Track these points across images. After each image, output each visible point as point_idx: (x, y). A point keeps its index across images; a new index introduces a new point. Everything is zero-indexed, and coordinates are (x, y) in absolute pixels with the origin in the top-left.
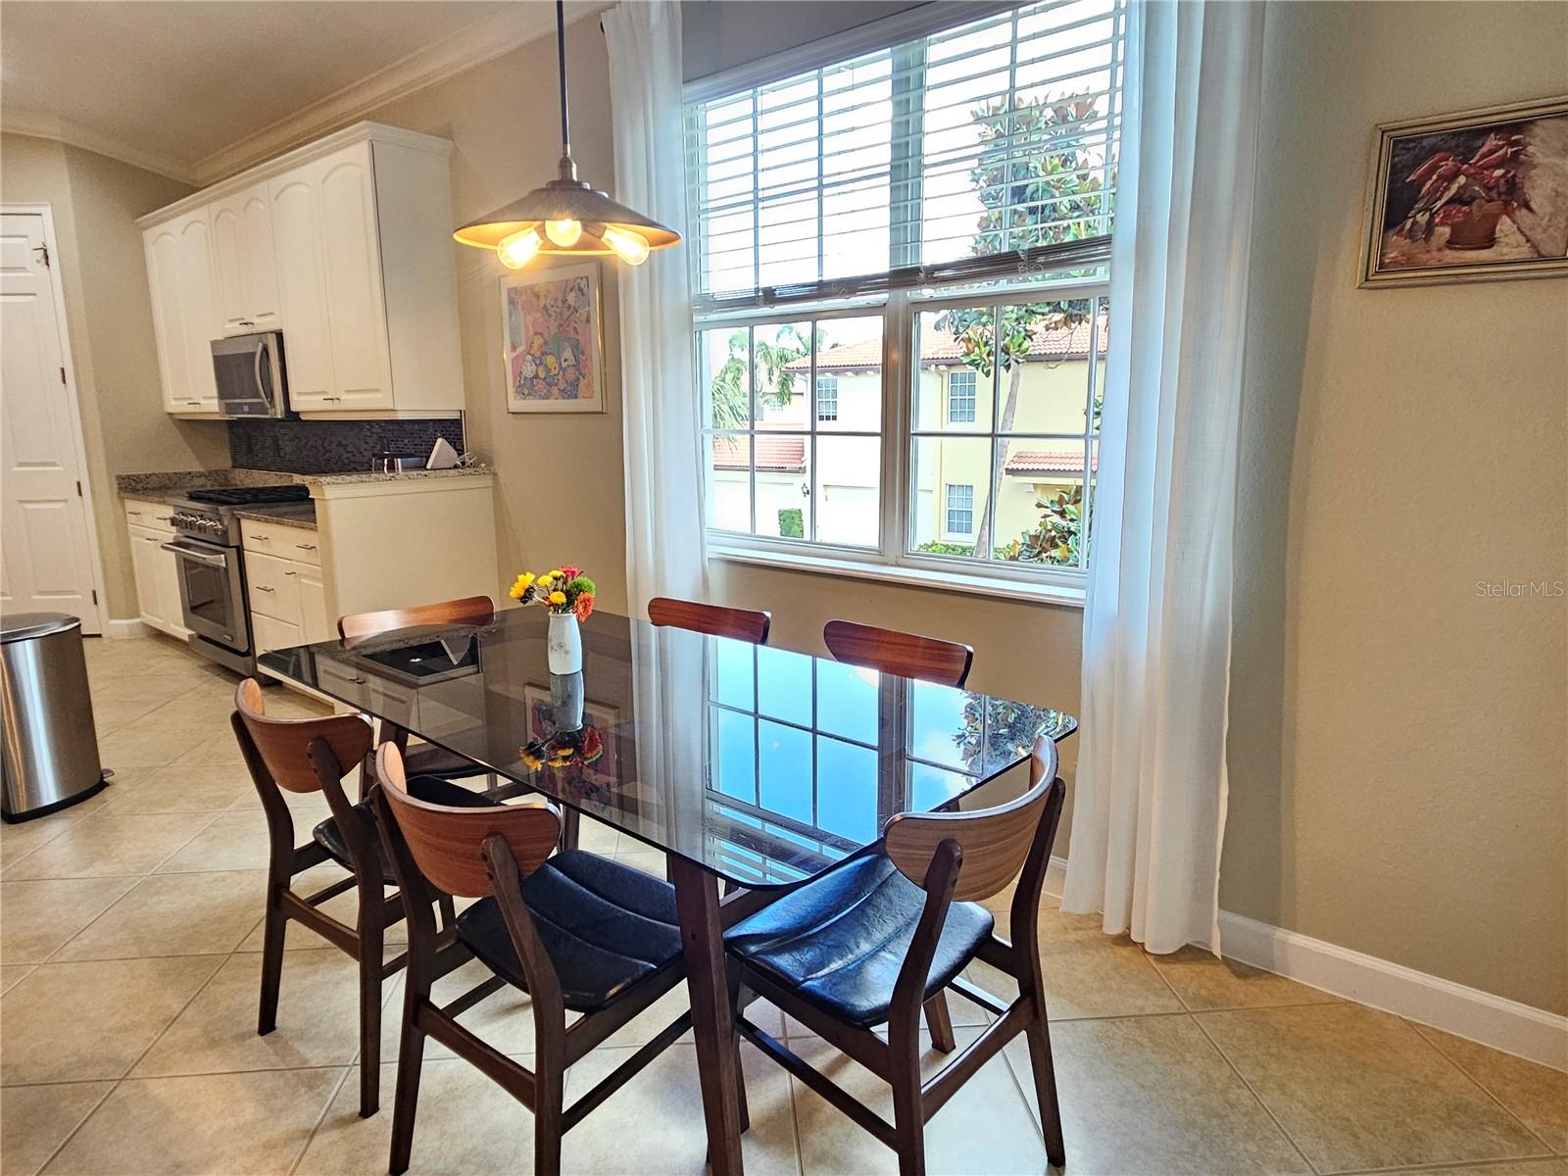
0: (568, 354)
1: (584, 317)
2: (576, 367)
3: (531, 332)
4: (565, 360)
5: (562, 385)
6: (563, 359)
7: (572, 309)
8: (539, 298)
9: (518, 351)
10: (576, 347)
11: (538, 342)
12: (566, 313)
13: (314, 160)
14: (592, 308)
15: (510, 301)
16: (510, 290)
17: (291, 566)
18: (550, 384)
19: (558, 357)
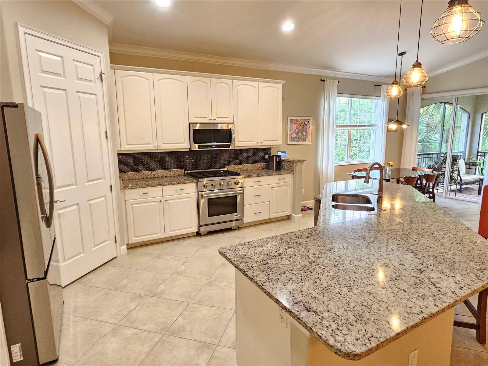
0: (304, 133)
1: (309, 127)
2: (306, 135)
3: (295, 128)
5: (302, 139)
8: (298, 122)
9: (292, 132)
10: (306, 132)
11: (297, 130)
12: (305, 125)
13: (259, 82)
14: (311, 125)
15: (290, 122)
16: (290, 119)
17: (272, 186)
18: (299, 139)
19: (302, 133)
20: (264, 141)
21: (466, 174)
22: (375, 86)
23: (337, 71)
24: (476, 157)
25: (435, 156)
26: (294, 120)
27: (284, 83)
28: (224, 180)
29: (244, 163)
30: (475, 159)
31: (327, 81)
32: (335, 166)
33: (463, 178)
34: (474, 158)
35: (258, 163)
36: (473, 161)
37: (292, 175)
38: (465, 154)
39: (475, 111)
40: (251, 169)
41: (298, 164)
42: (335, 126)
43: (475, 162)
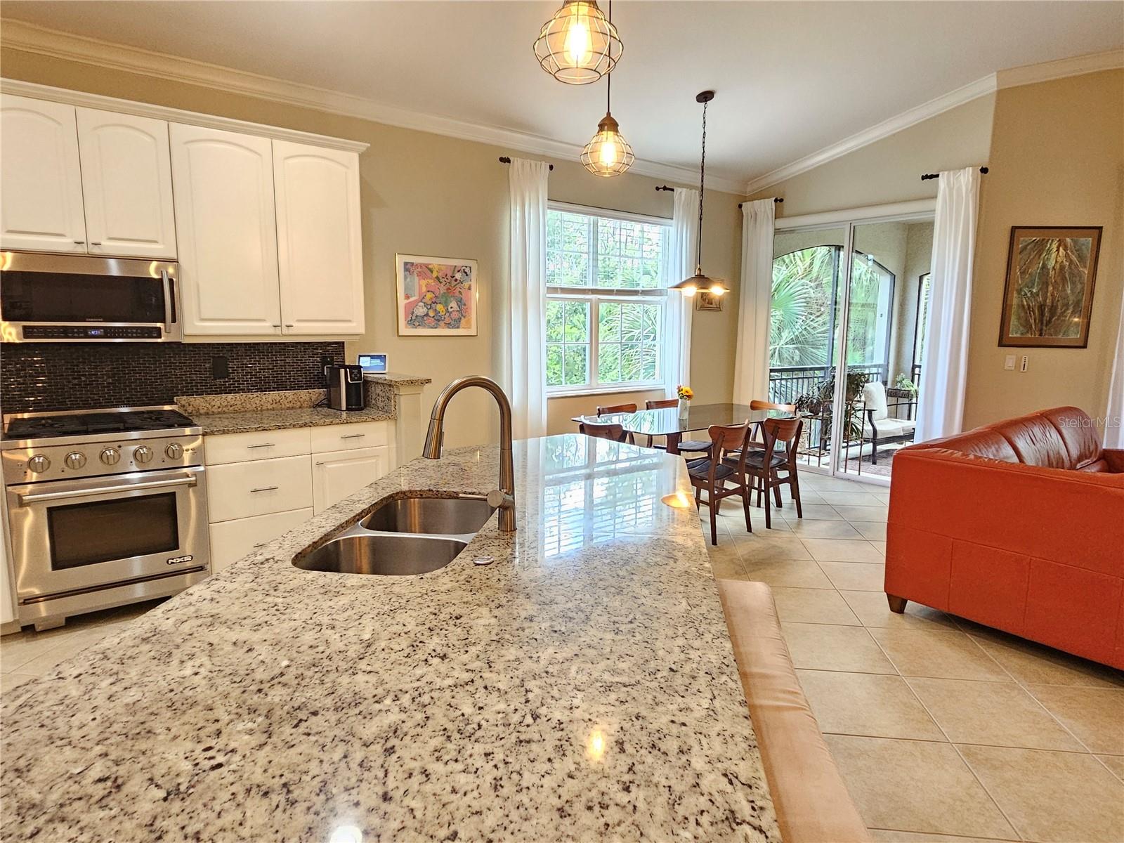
0: (454, 304)
1: (467, 287)
2: (460, 311)
3: (424, 289)
4: (451, 308)
5: (447, 321)
6: (450, 307)
7: (458, 281)
8: (432, 272)
9: (411, 300)
10: (460, 302)
11: (429, 295)
12: (454, 283)
13: (272, 137)
14: (473, 284)
15: (406, 270)
16: (406, 264)
17: (317, 458)
18: (438, 320)
19: (446, 305)
20: (299, 321)
21: (890, 416)
22: (658, 189)
23: (542, 137)
24: (911, 378)
25: (818, 373)
26: (421, 265)
27: (365, 149)
28: (119, 443)
29: (249, 391)
30: (907, 382)
31: (516, 162)
32: (548, 399)
33: (878, 428)
34: (905, 380)
35: (300, 388)
36: (903, 387)
37: (392, 423)
38: (888, 371)
39: (906, 271)
40: (274, 406)
41: (403, 391)
42: (543, 290)
43: (907, 389)
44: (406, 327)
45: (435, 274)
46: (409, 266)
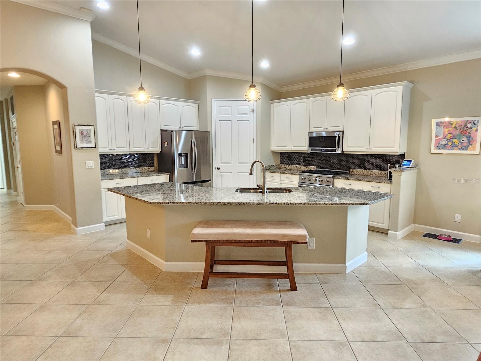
0: (465, 139)
1: (475, 130)
2: (469, 142)
3: (447, 133)
4: (463, 141)
5: (459, 147)
6: (461, 140)
7: (468, 128)
8: (452, 125)
9: (439, 138)
10: (469, 138)
11: (449, 135)
12: (466, 129)
13: (372, 89)
14: (479, 128)
15: (437, 125)
16: (437, 122)
18: (453, 146)
19: (459, 140)
26: (445, 122)
27: (406, 83)
28: (316, 177)
29: (370, 169)
44: (435, 149)
45: (454, 126)
46: (439, 123)
